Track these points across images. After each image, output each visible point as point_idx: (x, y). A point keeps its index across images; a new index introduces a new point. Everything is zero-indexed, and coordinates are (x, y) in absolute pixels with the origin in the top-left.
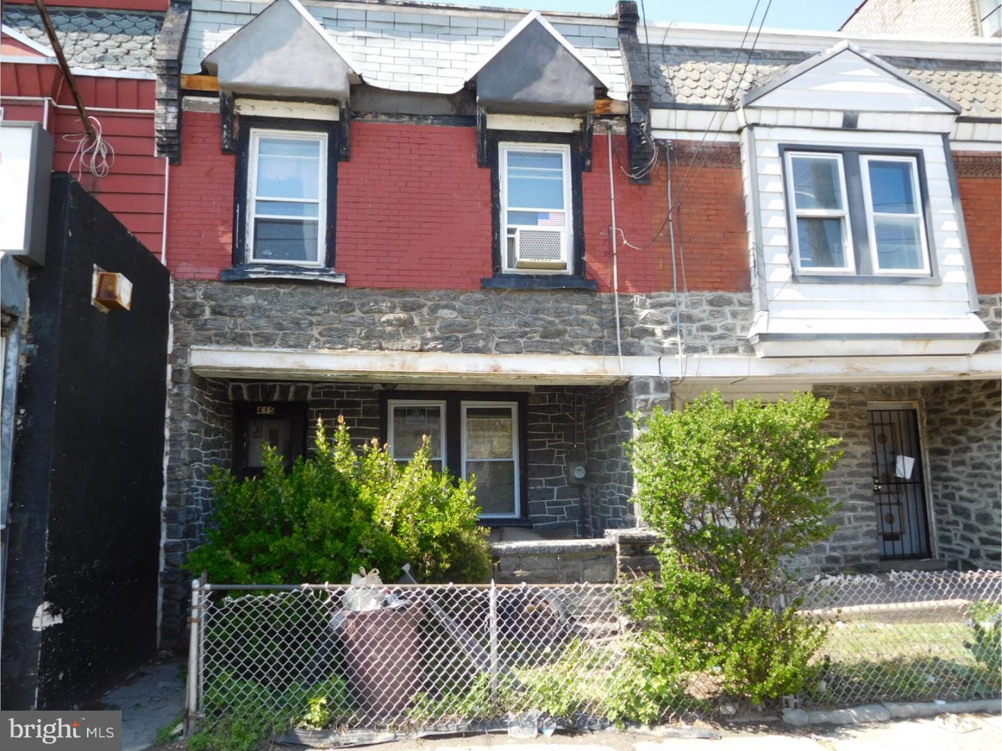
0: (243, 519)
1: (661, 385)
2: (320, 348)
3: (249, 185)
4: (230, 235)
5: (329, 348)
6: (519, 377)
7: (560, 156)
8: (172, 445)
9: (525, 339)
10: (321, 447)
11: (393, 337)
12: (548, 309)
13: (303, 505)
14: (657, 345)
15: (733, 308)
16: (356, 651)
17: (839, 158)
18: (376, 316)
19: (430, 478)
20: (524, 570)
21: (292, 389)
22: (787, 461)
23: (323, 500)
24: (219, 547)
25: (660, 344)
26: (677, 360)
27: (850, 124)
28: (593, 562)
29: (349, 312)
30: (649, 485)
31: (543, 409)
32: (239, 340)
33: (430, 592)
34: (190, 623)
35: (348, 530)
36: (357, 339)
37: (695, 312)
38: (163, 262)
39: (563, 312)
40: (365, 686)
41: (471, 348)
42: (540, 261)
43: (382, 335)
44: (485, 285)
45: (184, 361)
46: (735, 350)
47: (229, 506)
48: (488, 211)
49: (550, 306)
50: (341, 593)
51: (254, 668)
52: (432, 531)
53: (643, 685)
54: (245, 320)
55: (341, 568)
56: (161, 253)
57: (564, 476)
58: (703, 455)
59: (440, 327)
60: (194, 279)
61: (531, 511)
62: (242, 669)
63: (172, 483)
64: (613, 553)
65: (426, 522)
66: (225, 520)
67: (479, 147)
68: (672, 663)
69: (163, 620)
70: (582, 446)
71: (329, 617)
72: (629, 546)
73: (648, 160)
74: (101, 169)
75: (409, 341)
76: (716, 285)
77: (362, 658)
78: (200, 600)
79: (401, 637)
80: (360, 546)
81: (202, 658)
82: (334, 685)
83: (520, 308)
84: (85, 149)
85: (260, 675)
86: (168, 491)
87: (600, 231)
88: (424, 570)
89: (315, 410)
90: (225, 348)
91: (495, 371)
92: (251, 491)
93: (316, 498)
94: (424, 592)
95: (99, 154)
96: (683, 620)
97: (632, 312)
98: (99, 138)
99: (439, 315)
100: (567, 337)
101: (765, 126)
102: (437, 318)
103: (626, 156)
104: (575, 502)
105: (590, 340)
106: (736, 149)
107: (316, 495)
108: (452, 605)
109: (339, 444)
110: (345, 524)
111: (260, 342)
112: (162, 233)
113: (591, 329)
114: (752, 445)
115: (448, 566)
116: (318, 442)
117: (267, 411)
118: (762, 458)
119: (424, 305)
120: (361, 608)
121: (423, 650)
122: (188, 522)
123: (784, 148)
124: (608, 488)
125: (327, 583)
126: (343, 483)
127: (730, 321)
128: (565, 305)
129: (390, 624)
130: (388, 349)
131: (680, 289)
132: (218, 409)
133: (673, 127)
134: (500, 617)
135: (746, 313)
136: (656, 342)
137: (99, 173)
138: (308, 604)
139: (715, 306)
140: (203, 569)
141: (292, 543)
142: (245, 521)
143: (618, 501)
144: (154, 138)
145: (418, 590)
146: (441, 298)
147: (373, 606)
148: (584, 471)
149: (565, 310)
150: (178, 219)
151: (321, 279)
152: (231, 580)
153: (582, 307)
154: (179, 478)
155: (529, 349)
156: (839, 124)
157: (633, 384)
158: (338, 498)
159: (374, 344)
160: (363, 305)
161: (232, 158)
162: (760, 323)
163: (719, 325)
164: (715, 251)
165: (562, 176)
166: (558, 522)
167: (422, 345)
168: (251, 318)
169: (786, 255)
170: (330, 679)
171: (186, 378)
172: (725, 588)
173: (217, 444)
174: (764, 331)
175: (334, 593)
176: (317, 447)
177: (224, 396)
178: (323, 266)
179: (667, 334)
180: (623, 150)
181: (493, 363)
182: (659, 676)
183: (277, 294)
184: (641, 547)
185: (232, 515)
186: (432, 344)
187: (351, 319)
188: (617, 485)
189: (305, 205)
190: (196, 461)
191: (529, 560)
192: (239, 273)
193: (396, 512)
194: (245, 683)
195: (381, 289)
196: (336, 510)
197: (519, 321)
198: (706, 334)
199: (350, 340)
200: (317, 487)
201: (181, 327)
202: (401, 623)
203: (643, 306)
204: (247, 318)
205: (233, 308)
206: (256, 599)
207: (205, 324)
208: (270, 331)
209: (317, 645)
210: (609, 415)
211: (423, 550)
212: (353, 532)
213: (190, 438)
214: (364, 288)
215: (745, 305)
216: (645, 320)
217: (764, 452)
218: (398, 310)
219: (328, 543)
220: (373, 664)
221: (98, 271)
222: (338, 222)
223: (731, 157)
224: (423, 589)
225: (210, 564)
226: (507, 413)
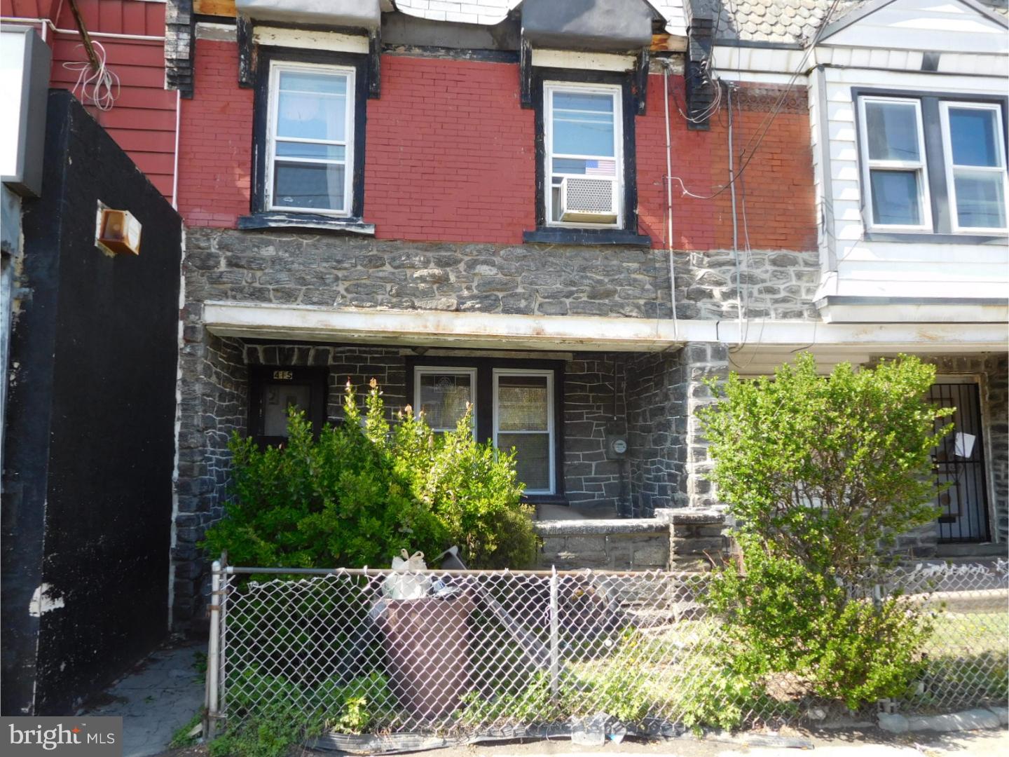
0: (266, 492)
1: (720, 352)
2: (346, 306)
3: (268, 124)
4: (248, 179)
5: (356, 306)
6: (564, 341)
7: (610, 98)
8: (184, 410)
9: (571, 300)
10: (350, 414)
11: (426, 294)
12: (597, 267)
13: (334, 478)
14: (715, 308)
15: (797, 268)
16: (399, 645)
17: (917, 103)
18: (409, 272)
19: (474, 451)
20: (569, 551)
21: (312, 353)
22: (893, 434)
23: (357, 473)
24: (239, 523)
25: (718, 306)
26: (738, 324)
27: (930, 67)
28: (644, 543)
29: (378, 267)
30: (730, 460)
31: (581, 378)
32: (258, 295)
33: (483, 579)
34: (210, 611)
35: (384, 506)
36: (387, 296)
37: (758, 272)
38: (174, 206)
39: (613, 270)
40: (409, 684)
41: (512, 308)
42: (589, 213)
43: (415, 293)
44: (528, 239)
45: (197, 317)
46: (799, 315)
47: (250, 478)
48: (531, 157)
49: (599, 263)
50: (381, 579)
51: (283, 663)
52: (477, 509)
53: (723, 686)
54: (265, 274)
55: (378, 549)
56: (171, 197)
57: (603, 450)
58: (798, 427)
59: (478, 285)
60: (208, 227)
61: (567, 487)
62: (269, 664)
63: (185, 451)
64: (666, 535)
65: (469, 499)
66: (246, 493)
67: (523, 86)
68: (758, 662)
69: (175, 600)
70: (622, 419)
71: (368, 606)
72: (684, 527)
73: (707, 103)
74: (105, 101)
75: (444, 300)
76: (779, 243)
77: (406, 653)
78: (221, 584)
79: (451, 629)
80: (398, 525)
81: (223, 652)
82: (374, 683)
83: (566, 265)
84: (87, 78)
85: (290, 671)
86: (180, 460)
87: (654, 182)
88: (468, 551)
89: (336, 375)
90: (242, 304)
91: (537, 334)
92: (274, 461)
93: (347, 471)
94: (477, 578)
95: (103, 85)
96: (769, 613)
97: (689, 272)
98: (102, 66)
99: (477, 271)
100: (617, 298)
101: (837, 67)
102: (474, 274)
103: (683, 98)
104: (614, 478)
105: (642, 302)
106: (804, 92)
107: (347, 467)
108: (508, 594)
109: (371, 411)
110: (381, 500)
111: (281, 298)
112: (173, 175)
113: (643, 290)
114: (852, 416)
115: (494, 548)
116: (347, 409)
117: (286, 376)
118: (864, 431)
119: (461, 260)
120: (404, 596)
121: (475, 645)
122: (201, 494)
123: (858, 92)
124: (653, 463)
125: (366, 567)
126: (376, 455)
127: (794, 282)
128: (615, 262)
129: (438, 614)
130: (421, 308)
131: (741, 247)
132: (233, 372)
133: (735, 68)
134: (562, 609)
135: (812, 274)
136: (714, 305)
137: (103, 107)
138: (343, 591)
139: (778, 266)
140: (222, 547)
141: (324, 520)
142: (268, 494)
143: (666, 478)
144: (164, 68)
145: (470, 576)
146: (479, 252)
147: (416, 594)
148: (625, 445)
149: (615, 268)
150: (190, 159)
151: (348, 229)
152: (254, 562)
153: (635, 265)
154: (192, 446)
155: (575, 310)
156: (918, 67)
157: (689, 350)
158: (371, 470)
159: (406, 302)
160: (394, 259)
161: (250, 93)
162: (828, 285)
163: (782, 287)
164: (778, 206)
165: (612, 120)
166: (596, 499)
167: (459, 304)
168: (271, 271)
169: (858, 211)
170: (370, 676)
171: (200, 336)
172: (819, 578)
173: (231, 410)
174: (833, 294)
175: (374, 579)
176: (346, 414)
177: (239, 359)
178: (349, 215)
179: (726, 296)
180: (680, 92)
181: (535, 325)
182: (741, 676)
183: (299, 246)
184: (697, 528)
185: (254, 487)
186: (469, 304)
187: (381, 274)
188: (666, 460)
189: (328, 147)
190: (210, 428)
191: (576, 541)
192: (257, 221)
193: (437, 487)
194: (273, 679)
195: (414, 241)
196: (371, 485)
197: (565, 279)
198: (769, 296)
199: (380, 297)
200: (348, 458)
201: (193, 279)
202: (451, 614)
203: (700, 265)
204: (266, 271)
205: (251, 261)
206: (284, 584)
207: (220, 277)
208: (292, 285)
209: (355, 637)
210: (656, 385)
211: (466, 530)
212: (390, 509)
213: (204, 402)
214: (395, 240)
215: (811, 265)
216: (702, 280)
217: (866, 424)
218: (432, 265)
219: (363, 521)
220: (419, 660)
221: (102, 208)
222: (367, 167)
223: (798, 102)
224: (475, 575)
225: (230, 542)
226: (541, 382)
